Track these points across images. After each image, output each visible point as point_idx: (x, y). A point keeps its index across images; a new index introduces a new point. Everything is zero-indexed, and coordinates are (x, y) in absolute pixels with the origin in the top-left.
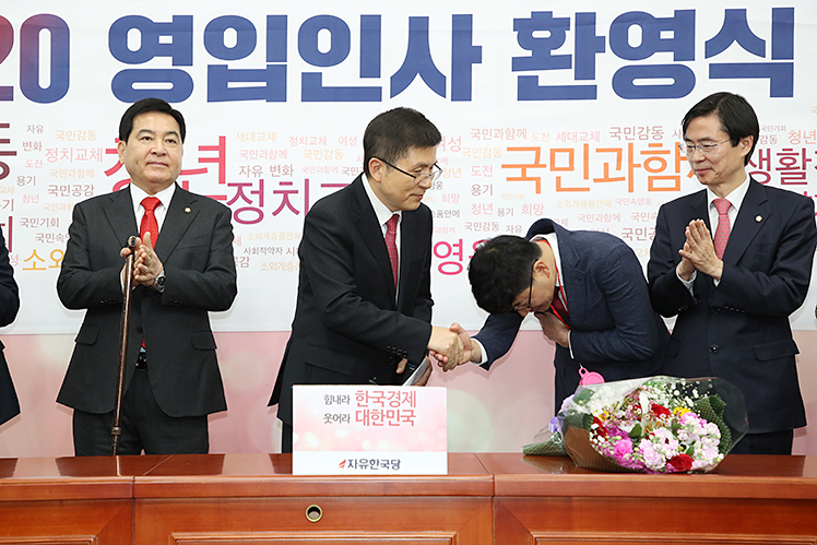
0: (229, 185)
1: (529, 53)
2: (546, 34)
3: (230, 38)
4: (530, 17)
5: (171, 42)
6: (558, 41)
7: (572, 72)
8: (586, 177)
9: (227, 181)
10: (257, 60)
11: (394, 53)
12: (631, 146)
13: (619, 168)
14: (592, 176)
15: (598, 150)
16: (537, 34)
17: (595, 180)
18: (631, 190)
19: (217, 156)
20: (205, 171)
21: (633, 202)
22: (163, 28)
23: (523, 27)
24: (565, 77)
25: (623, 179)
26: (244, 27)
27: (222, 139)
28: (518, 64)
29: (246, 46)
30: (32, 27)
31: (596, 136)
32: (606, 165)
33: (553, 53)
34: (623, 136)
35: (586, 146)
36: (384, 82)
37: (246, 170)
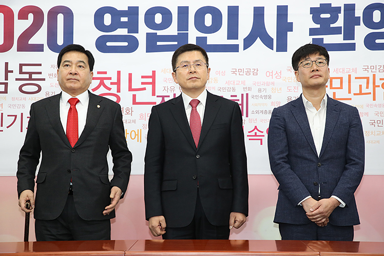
0: (157, 96)
1: (318, 26)
2: (328, 16)
3: (158, 18)
4: (319, 6)
5: (127, 21)
6: (334, 19)
7: (342, 36)
8: (350, 92)
9: (156, 95)
10: (173, 30)
11: (245, 26)
12: (374, 76)
13: (367, 87)
14: (353, 92)
15: (356, 78)
16: (323, 16)
17: (355, 94)
18: (374, 99)
19: (151, 81)
20: (144, 89)
21: (376, 106)
22: (123, 13)
23: (315, 12)
24: (338, 39)
25: (370, 93)
26: (166, 13)
27: (154, 72)
28: (312, 32)
29: (166, 23)
30: (54, 12)
31: (355, 70)
32: (361, 86)
33: (332, 26)
34: (370, 70)
35: (350, 76)
36: (240, 42)
37: (166, 89)
